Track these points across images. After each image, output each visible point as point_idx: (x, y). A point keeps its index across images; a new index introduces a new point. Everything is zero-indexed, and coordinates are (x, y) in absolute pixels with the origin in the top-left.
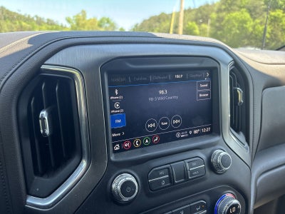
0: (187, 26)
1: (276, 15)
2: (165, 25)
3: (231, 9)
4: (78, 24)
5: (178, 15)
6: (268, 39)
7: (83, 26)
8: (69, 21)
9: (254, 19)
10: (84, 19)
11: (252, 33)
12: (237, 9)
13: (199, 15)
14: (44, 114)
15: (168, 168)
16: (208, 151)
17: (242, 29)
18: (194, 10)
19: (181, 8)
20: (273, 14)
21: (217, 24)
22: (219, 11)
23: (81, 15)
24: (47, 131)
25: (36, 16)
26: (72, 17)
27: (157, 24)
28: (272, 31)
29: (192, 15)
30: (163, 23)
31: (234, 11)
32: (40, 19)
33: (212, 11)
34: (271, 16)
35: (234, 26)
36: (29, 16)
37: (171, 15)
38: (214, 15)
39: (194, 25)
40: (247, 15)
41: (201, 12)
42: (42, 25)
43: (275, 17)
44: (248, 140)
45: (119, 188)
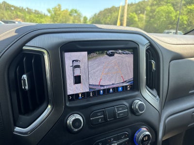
0: (130, 16)
1: (192, 9)
2: (115, 14)
3: (161, 4)
4: (55, 14)
5: (123, 7)
6: (186, 25)
7: (59, 15)
8: (49, 11)
9: (176, 11)
10: (60, 10)
11: (174, 20)
12: (165, 4)
13: (138, 8)
14: (25, 76)
15: (103, 111)
16: (130, 101)
17: (168, 17)
18: (135, 4)
19: (126, 3)
20: (189, 7)
21: (151, 14)
22: (152, 5)
23: (57, 7)
24: (27, 87)
25: (28, 8)
26: (51, 9)
27: (109, 14)
28: (188, 19)
29: (133, 8)
30: (113, 13)
31: (163, 5)
32: (30, 10)
33: (148, 5)
34: (188, 9)
35: (162, 15)
36: (22, 8)
37: (119, 7)
38: (149, 8)
39: (134, 15)
40: (172, 8)
41: (139, 6)
42: (31, 14)
43: (191, 10)
44: (159, 94)
45: (71, 123)
